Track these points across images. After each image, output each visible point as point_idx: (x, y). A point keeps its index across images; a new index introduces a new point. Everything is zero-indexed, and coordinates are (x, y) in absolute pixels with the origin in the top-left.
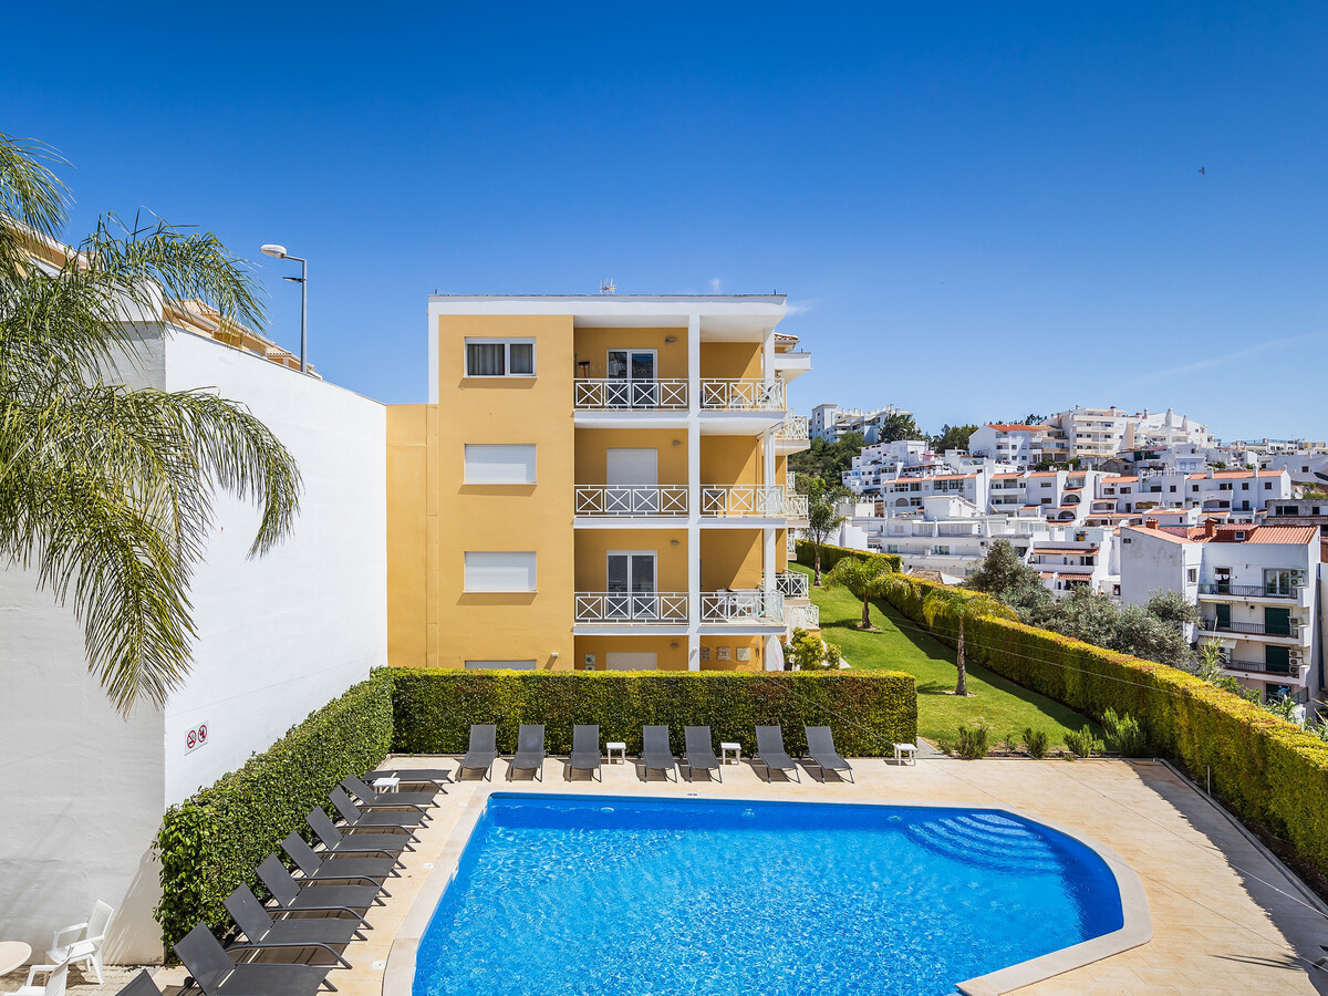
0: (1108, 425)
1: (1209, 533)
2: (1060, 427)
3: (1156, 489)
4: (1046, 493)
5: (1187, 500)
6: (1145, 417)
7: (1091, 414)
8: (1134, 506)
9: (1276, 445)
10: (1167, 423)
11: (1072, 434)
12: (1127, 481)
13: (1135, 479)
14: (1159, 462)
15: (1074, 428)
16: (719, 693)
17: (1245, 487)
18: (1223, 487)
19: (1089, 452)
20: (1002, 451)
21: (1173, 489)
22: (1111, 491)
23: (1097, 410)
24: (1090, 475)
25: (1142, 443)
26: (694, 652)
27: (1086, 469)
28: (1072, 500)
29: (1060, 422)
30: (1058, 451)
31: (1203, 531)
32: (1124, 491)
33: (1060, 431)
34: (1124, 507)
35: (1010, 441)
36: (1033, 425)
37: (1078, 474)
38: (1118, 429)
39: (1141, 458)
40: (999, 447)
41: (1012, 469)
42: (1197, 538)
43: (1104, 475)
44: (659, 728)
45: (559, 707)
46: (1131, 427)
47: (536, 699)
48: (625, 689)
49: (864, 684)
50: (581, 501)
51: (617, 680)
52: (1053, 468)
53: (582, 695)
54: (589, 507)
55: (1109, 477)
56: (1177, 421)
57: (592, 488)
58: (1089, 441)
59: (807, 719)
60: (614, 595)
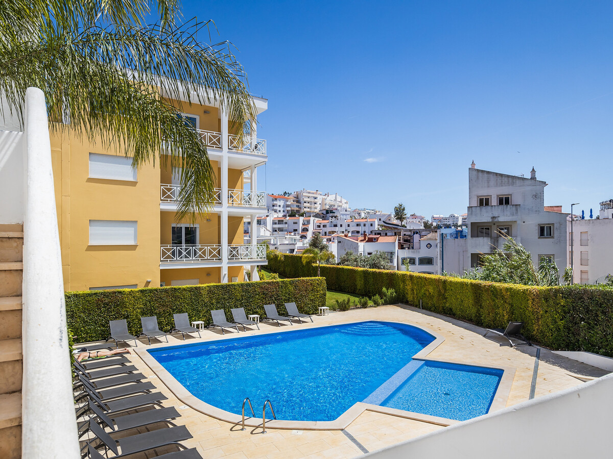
0: (316, 198)
1: (365, 239)
2: (297, 198)
3: (336, 226)
4: (295, 227)
5: (346, 230)
6: (328, 196)
7: (309, 193)
8: (327, 233)
9: (368, 211)
10: (335, 200)
11: (302, 201)
12: (325, 222)
13: (328, 221)
14: (335, 214)
15: (303, 199)
16: (247, 291)
17: (365, 225)
18: (358, 225)
19: (308, 210)
20: (275, 208)
21: (341, 226)
22: (319, 226)
23: (311, 191)
24: (312, 219)
25: (328, 207)
26: (225, 274)
27: (310, 216)
28: (305, 230)
29: (298, 196)
30: (297, 209)
31: (363, 238)
32: (324, 226)
33: (298, 200)
34: (324, 234)
35: (278, 203)
36: (286, 196)
37: (308, 218)
38: (319, 201)
39: (328, 213)
40: (273, 206)
41: (281, 215)
42: (361, 241)
43: (317, 219)
44: (219, 311)
45: (163, 306)
46: (323, 200)
47: (150, 302)
48: (200, 293)
49: (307, 282)
50: (164, 193)
51: (196, 288)
52: (297, 216)
53: (177, 298)
54: (169, 197)
55: (318, 220)
56: (339, 199)
57: (170, 186)
58: (308, 205)
59: (285, 300)
60: (184, 246)
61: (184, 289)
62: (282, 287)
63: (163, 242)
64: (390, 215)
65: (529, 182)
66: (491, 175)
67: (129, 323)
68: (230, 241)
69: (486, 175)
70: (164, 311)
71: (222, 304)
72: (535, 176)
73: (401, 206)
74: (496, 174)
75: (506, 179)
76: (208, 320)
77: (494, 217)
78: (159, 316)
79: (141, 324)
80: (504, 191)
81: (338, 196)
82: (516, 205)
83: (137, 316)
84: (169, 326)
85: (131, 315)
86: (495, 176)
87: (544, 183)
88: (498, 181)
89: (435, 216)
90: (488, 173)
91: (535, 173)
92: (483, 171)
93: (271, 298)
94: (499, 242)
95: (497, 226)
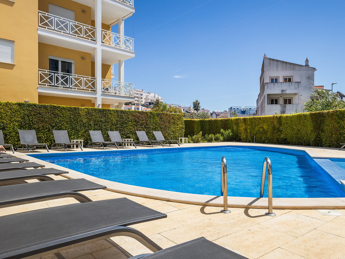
0: (142, 95)
6: (150, 94)
7: (137, 91)
10: (154, 97)
12: (149, 109)
19: (137, 102)
24: (140, 107)
25: (150, 100)
27: (139, 105)
37: (137, 107)
38: (144, 96)
39: (150, 104)
44: (96, 131)
45: (42, 121)
46: (147, 96)
47: (28, 117)
48: (79, 113)
49: (170, 116)
50: (42, 20)
51: (75, 109)
52: (130, 105)
53: (56, 115)
54: (46, 24)
55: (144, 108)
56: (157, 96)
57: (48, 15)
58: (137, 99)
59: (153, 129)
60: (60, 73)
61: (63, 108)
62: (150, 117)
63: (40, 66)
64: (190, 107)
65: (304, 68)
66: (279, 63)
67: (5, 135)
68: (104, 76)
69: (275, 62)
70: (43, 126)
71: (99, 126)
72: (308, 64)
73: (197, 101)
74: (283, 62)
75: (289, 66)
76: (86, 140)
77: (283, 91)
78: (38, 131)
79: (18, 137)
80: (288, 73)
81: (156, 94)
82: (298, 82)
83: (14, 128)
84: (48, 142)
85: (7, 127)
86: (282, 63)
87: (314, 69)
88: (284, 66)
89: (215, 111)
90: (277, 61)
91: (308, 62)
92: (273, 60)
93: (141, 125)
94: (286, 107)
95: (283, 98)
